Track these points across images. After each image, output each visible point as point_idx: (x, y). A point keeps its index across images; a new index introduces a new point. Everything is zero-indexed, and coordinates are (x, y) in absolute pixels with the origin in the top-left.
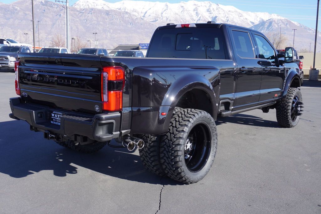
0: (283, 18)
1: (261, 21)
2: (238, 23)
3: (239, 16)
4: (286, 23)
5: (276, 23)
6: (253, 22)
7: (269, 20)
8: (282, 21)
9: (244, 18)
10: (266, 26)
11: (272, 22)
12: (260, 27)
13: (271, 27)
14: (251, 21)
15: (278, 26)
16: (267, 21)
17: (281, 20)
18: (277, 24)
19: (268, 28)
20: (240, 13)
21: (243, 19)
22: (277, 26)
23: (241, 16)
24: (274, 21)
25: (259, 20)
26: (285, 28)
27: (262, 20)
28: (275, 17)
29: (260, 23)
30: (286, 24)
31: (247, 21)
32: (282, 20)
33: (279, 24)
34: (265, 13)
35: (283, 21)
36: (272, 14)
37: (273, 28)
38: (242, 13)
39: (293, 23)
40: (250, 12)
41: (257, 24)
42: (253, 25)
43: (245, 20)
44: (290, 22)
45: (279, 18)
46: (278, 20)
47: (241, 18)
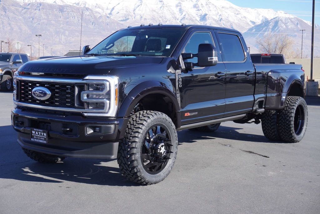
0: (292, 16)
1: (264, 20)
2: (234, 23)
3: (235, 14)
4: (297, 22)
5: (283, 23)
6: (254, 21)
7: (274, 18)
8: (291, 21)
9: (243, 16)
10: (271, 27)
11: (278, 21)
12: (263, 28)
13: (277, 28)
14: (252, 20)
15: (286, 26)
16: (272, 19)
17: (290, 19)
18: (285, 24)
19: (273, 29)
20: (237, 9)
21: (241, 18)
22: (284, 27)
23: (238, 14)
24: (282, 21)
25: (261, 18)
26: (295, 29)
27: (266, 19)
28: (282, 15)
29: (263, 23)
30: (296, 24)
31: (245, 20)
32: (292, 18)
33: (287, 23)
34: (270, 9)
35: (293, 20)
36: (278, 11)
37: (279, 29)
38: (239, 10)
39: (305, 23)
40: (249, 9)
42: (254, 26)
43: (243, 19)
44: (302, 21)
45: (287, 16)
46: (286, 19)
47: (238, 16)
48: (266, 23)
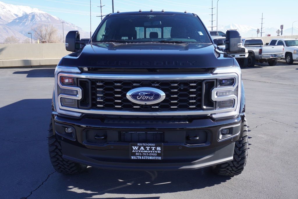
0: (44, 13)
1: (24, 14)
3: (1, 8)
4: (47, 17)
5: (38, 17)
6: (17, 14)
7: (31, 13)
8: (43, 15)
9: (8, 10)
10: (30, 19)
11: (35, 15)
12: (24, 20)
13: (34, 20)
14: (15, 13)
15: (40, 19)
16: (30, 14)
17: (43, 14)
18: (40, 17)
19: (31, 20)
20: (2, 5)
21: (6, 11)
22: (39, 19)
23: (3, 8)
24: (37, 15)
25: (22, 13)
26: (47, 21)
27: (25, 13)
28: (36, 11)
29: (24, 16)
30: (47, 18)
31: (10, 13)
32: (44, 14)
33: (41, 17)
34: (27, 7)
35: (45, 15)
36: (34, 8)
37: (36, 21)
38: (4, 5)
39: (53, 17)
40: (12, 5)
41: (21, 16)
42: (17, 17)
43: (8, 12)
44: (50, 17)
45: (41, 12)
46: (40, 14)
47: (4, 9)
48: (26, 16)
